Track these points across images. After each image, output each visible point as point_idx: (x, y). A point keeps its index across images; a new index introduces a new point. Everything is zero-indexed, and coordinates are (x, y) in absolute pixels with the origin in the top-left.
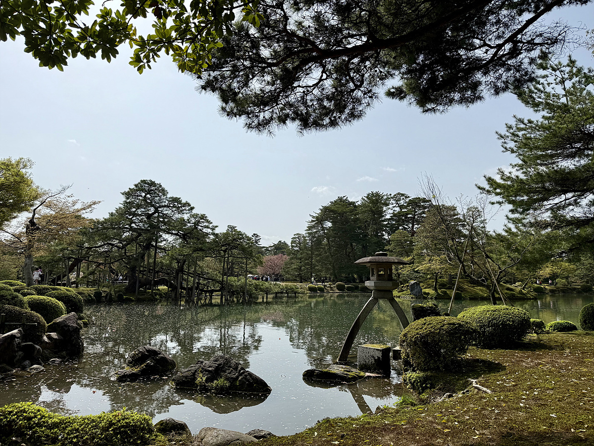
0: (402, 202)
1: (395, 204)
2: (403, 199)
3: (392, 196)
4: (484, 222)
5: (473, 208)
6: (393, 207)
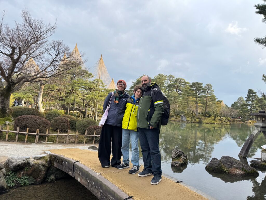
0: (171, 79)
4: (213, 91)
5: (209, 84)
6: (167, 81)
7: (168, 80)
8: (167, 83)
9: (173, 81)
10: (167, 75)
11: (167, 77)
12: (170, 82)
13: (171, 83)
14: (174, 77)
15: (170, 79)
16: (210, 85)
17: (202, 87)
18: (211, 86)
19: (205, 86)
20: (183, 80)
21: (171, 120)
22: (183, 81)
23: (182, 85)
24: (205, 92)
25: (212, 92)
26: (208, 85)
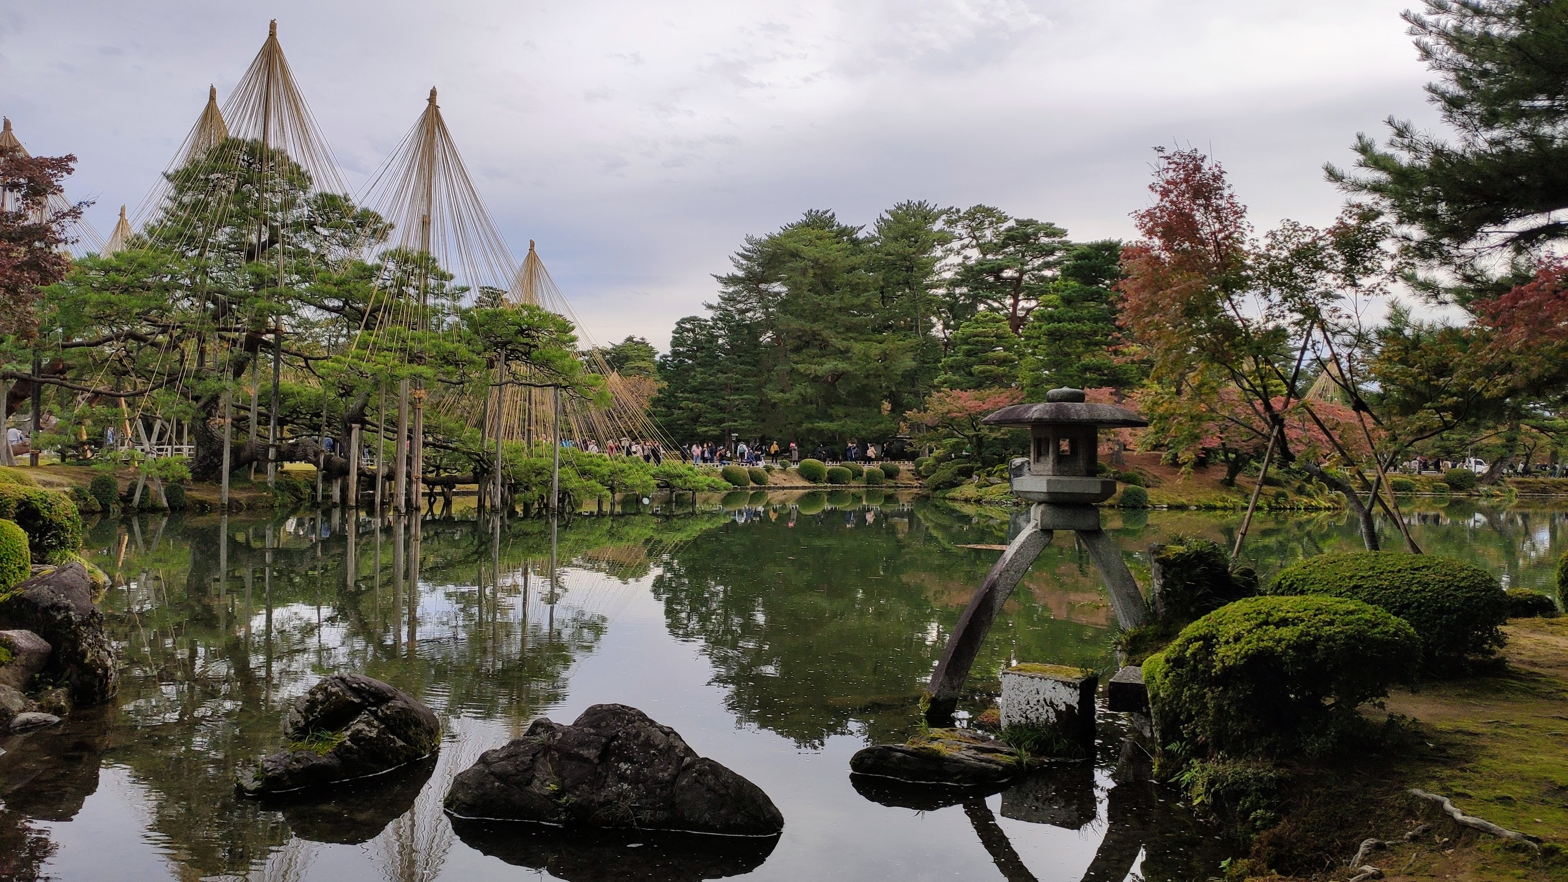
0: (987, 234)
1: (969, 240)
2: (991, 224)
3: (961, 214)
6: (964, 247)
7: (966, 241)
8: (959, 260)
10: (958, 211)
12: (984, 253)
13: (989, 257)
14: (1006, 219)
15: (978, 234)
20: (1052, 231)
21: (954, 499)
22: (1054, 243)
23: (1048, 266)
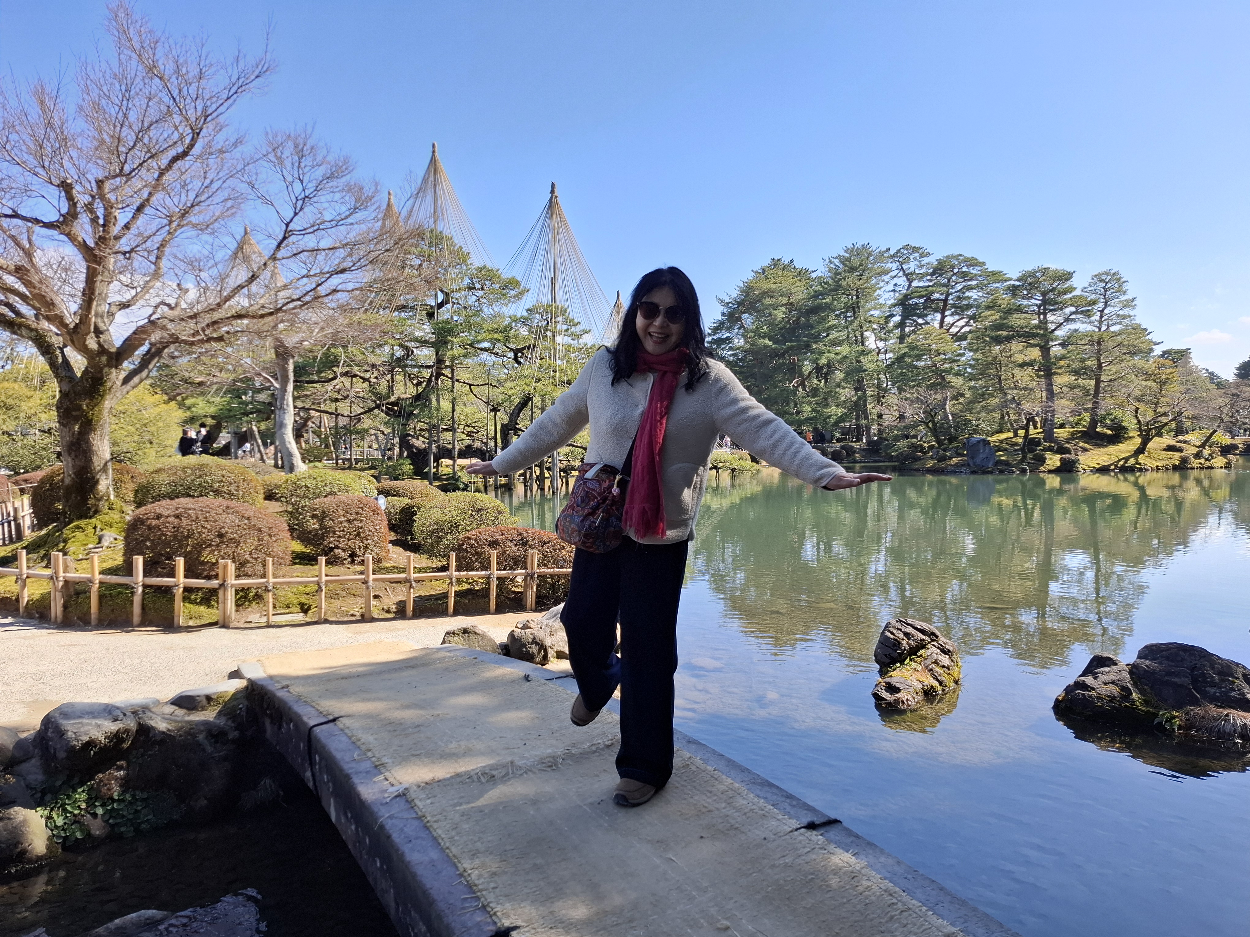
0: (911, 266)
1: (897, 271)
2: (915, 259)
3: (892, 252)
4: (1130, 304)
5: (1107, 274)
6: (892, 278)
7: (895, 273)
8: (891, 287)
9: (921, 277)
10: (888, 250)
11: (892, 257)
12: (910, 282)
13: (915, 284)
14: (928, 254)
15: (905, 266)
16: (1116, 277)
17: (1071, 289)
18: (1119, 279)
19: (1087, 285)
20: (973, 263)
22: (974, 271)
23: (970, 288)
24: (1088, 314)
25: (1125, 312)
26: (1104, 277)
